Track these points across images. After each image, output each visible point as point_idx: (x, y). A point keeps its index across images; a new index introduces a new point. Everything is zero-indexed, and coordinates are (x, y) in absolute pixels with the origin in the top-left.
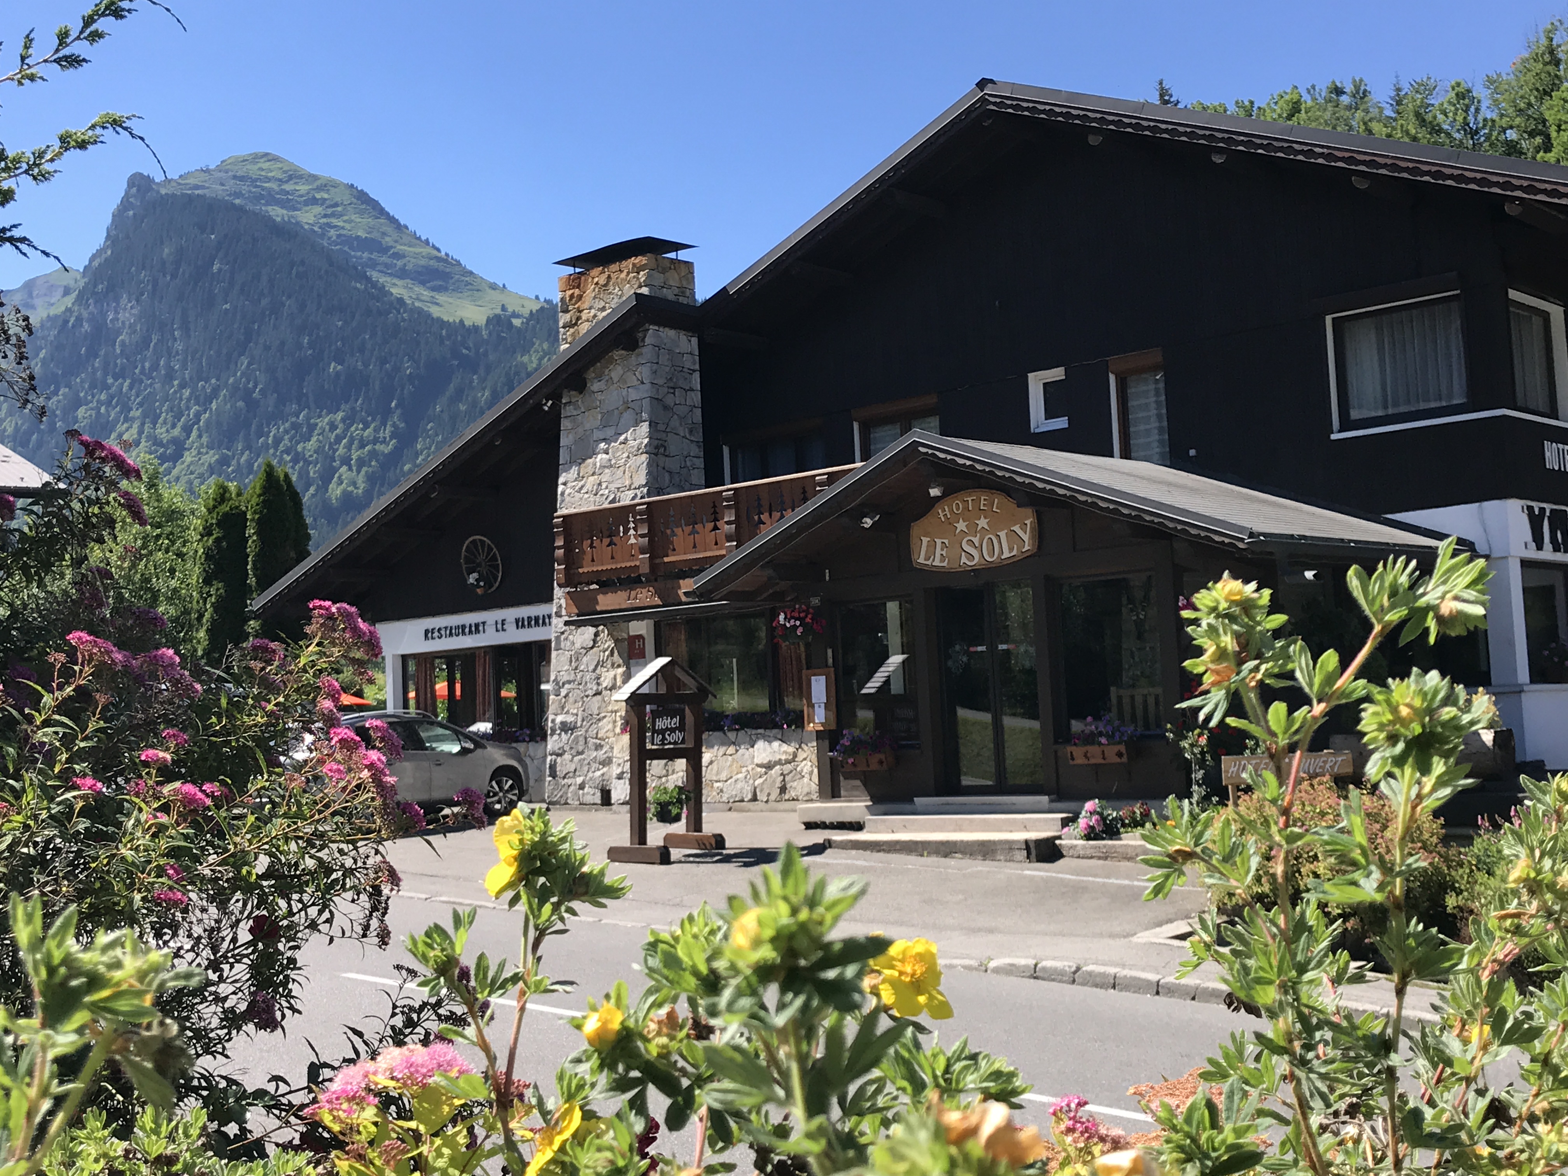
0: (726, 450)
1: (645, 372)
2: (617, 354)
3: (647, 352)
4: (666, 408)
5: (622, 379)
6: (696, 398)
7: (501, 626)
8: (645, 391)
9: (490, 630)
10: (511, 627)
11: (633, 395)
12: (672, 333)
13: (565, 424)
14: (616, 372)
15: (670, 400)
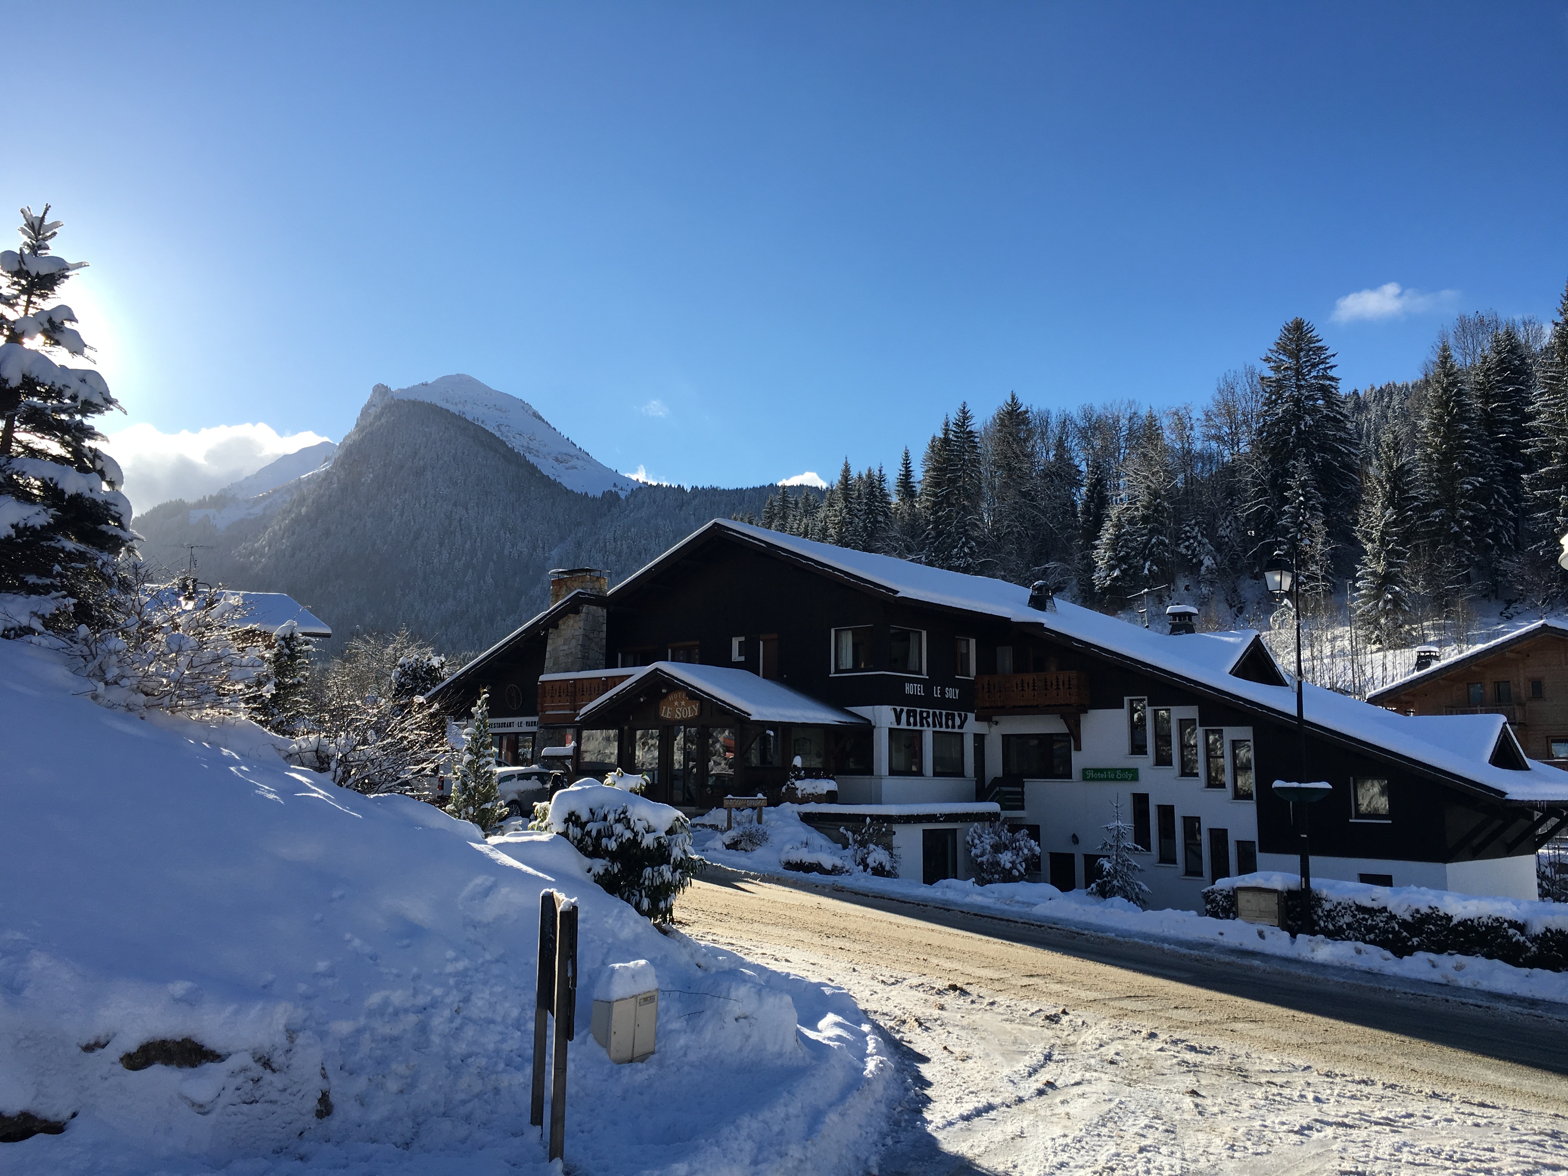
0: (620, 655)
1: (582, 624)
2: (572, 615)
3: (583, 615)
4: (589, 639)
5: (572, 626)
6: (604, 635)
7: (520, 725)
8: (581, 631)
9: (516, 726)
10: (524, 725)
11: (577, 633)
12: (595, 607)
13: (550, 641)
14: (571, 622)
15: (592, 636)
